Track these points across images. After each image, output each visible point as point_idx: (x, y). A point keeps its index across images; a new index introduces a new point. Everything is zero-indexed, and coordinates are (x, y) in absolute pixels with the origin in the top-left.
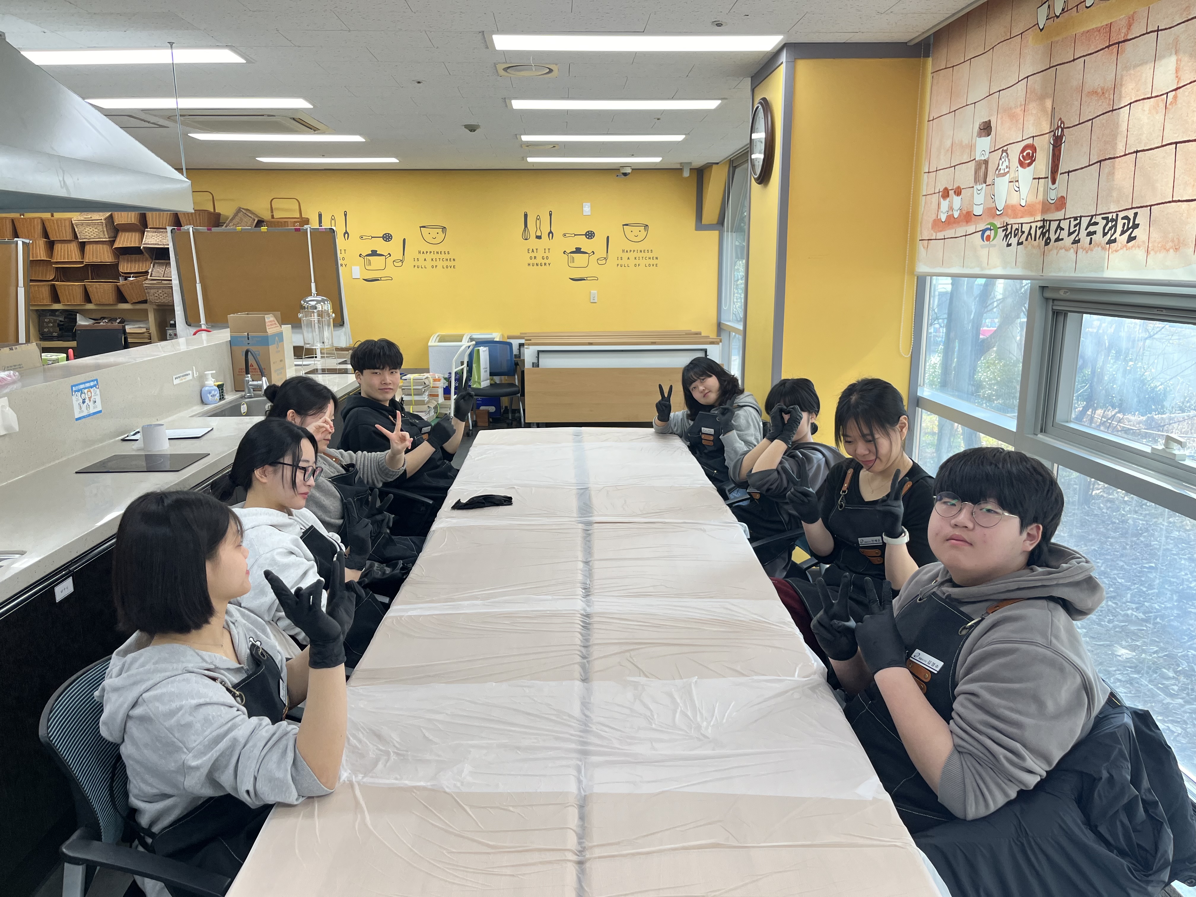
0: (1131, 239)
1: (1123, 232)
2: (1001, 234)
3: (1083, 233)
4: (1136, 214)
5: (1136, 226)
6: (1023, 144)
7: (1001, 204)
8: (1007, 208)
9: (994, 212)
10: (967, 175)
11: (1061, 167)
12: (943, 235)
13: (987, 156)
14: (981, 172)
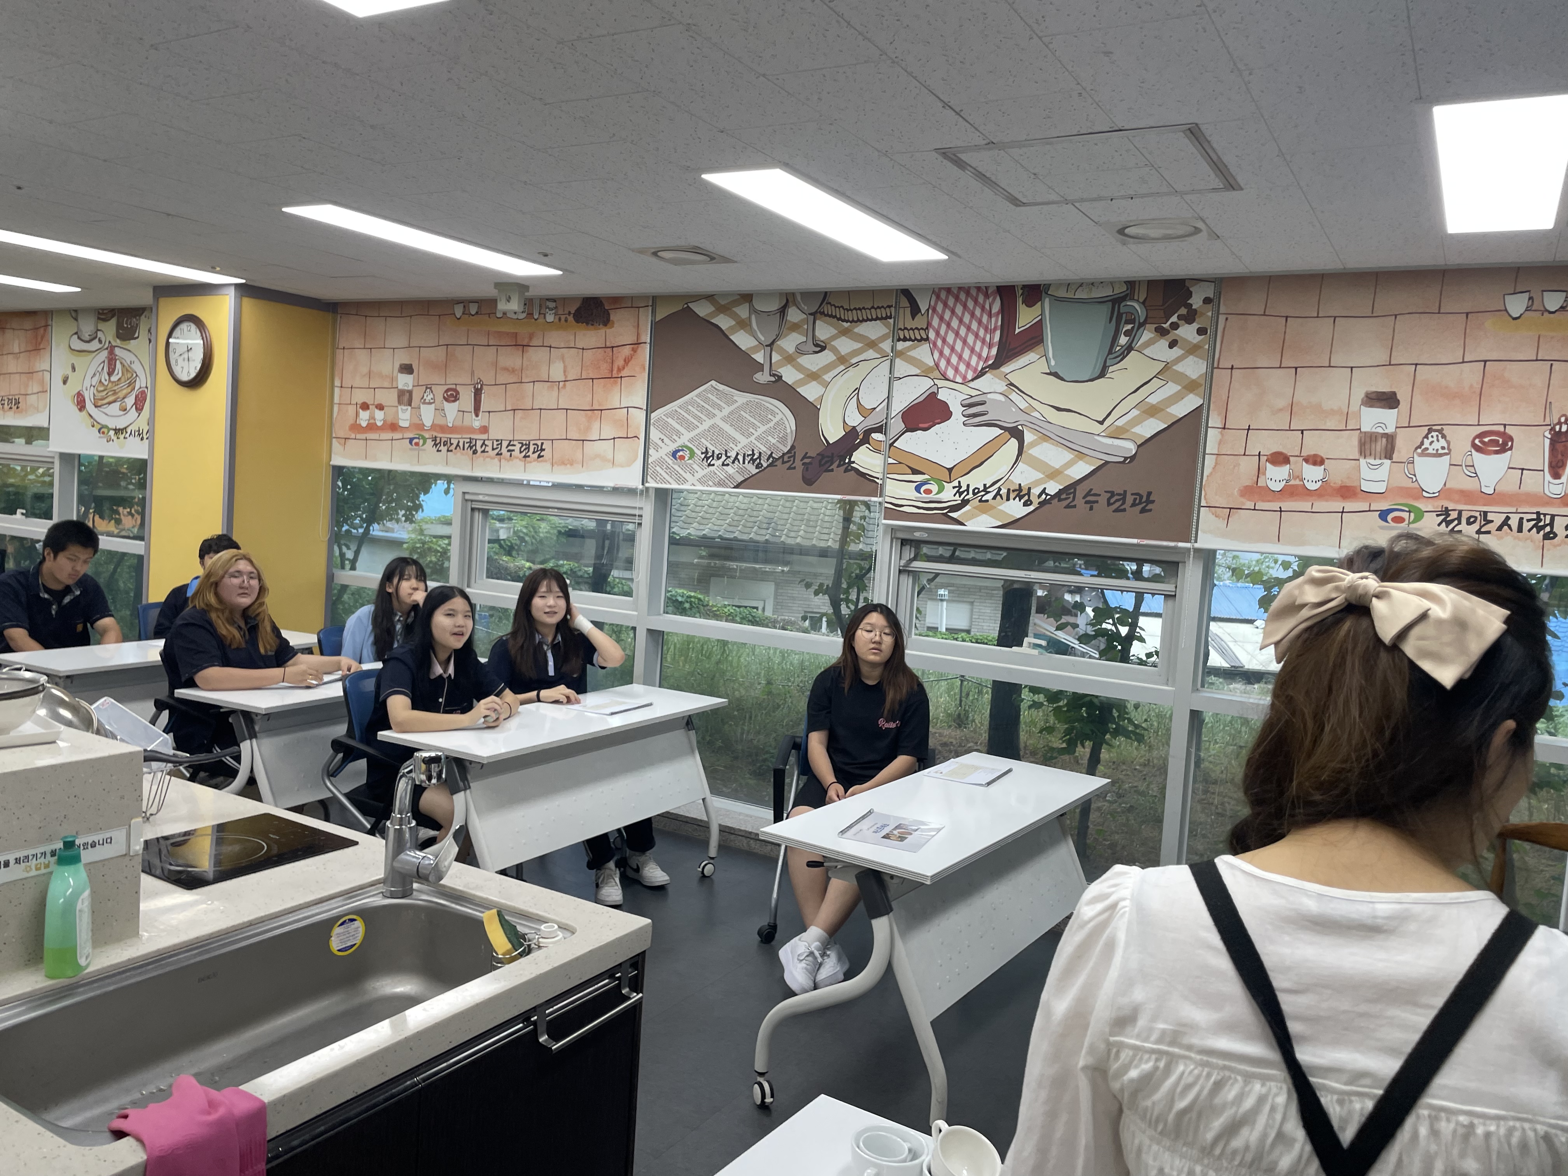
0: (539, 456)
1: (534, 452)
2: (430, 443)
3: (504, 450)
4: (542, 444)
5: (542, 450)
6: (446, 387)
7: (428, 422)
8: (434, 427)
9: (421, 426)
10: (389, 398)
11: (484, 407)
12: (363, 436)
13: (410, 388)
14: (405, 397)
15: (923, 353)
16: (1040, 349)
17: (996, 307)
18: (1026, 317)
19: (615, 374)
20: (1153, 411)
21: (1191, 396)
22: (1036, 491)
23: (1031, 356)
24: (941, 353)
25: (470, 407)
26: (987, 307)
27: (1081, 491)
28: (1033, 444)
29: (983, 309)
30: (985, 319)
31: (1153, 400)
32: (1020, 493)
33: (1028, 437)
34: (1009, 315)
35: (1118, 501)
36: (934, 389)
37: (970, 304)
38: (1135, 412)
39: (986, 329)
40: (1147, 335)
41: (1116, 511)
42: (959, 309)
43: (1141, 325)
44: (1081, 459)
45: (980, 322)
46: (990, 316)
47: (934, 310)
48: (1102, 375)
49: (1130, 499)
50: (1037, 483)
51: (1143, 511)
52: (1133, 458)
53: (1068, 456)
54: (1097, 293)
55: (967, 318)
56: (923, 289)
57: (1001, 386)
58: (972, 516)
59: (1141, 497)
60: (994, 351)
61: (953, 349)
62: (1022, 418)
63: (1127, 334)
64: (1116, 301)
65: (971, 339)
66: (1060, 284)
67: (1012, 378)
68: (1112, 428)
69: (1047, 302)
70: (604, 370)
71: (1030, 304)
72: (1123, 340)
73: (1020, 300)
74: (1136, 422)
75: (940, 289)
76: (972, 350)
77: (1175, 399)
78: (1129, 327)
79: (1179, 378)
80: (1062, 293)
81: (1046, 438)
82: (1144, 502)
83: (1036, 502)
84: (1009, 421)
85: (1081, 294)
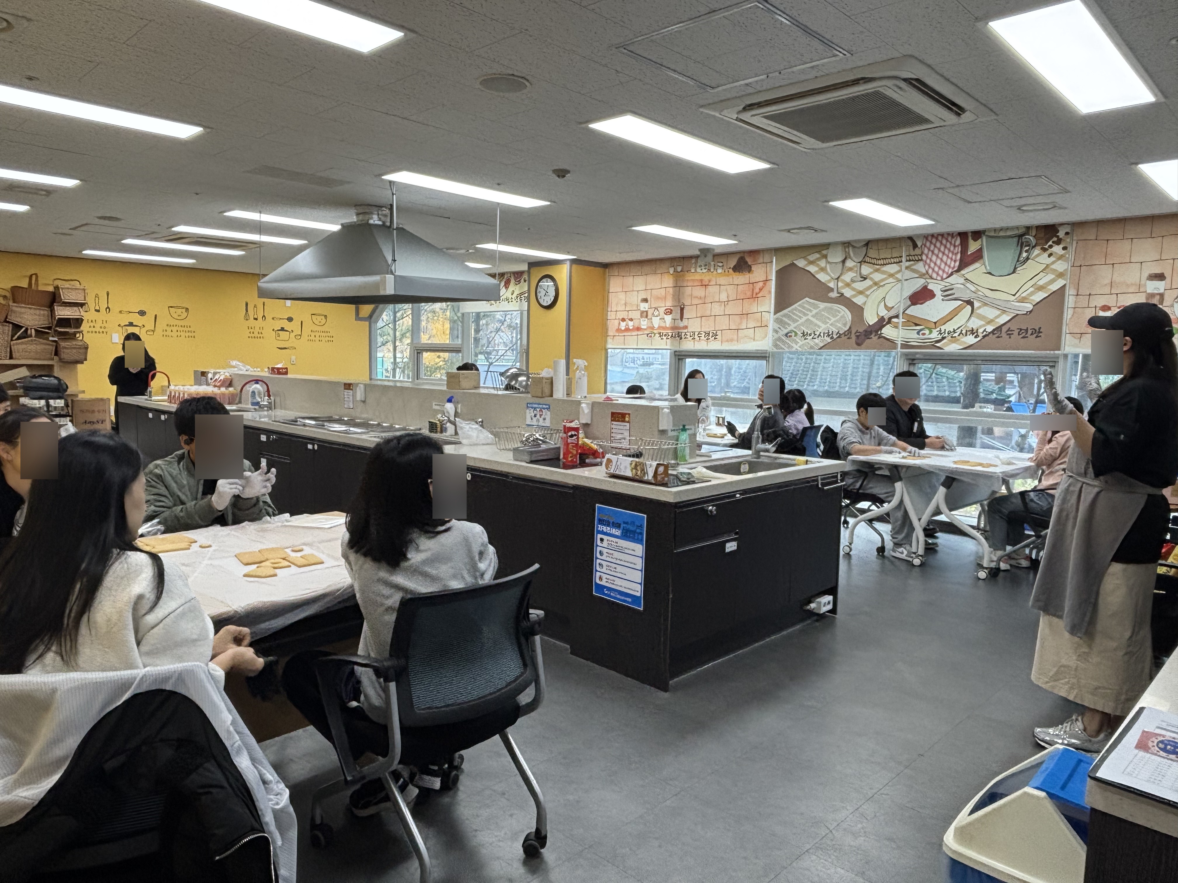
0: (715, 339)
1: (712, 337)
2: (657, 335)
3: (696, 336)
4: (716, 332)
5: (717, 335)
6: (665, 308)
7: (656, 326)
8: (660, 327)
9: (653, 328)
10: (636, 315)
11: (685, 317)
12: (623, 334)
13: (647, 309)
14: (644, 314)
15: (920, 267)
16: (981, 261)
17: (958, 242)
18: (973, 246)
19: (754, 296)
20: (1041, 288)
21: (1060, 280)
22: (981, 330)
23: (977, 265)
24: (929, 267)
25: (679, 317)
26: (953, 242)
27: (1004, 329)
28: (979, 308)
29: (951, 243)
30: (952, 248)
31: (1041, 283)
32: (972, 332)
33: (976, 304)
34: (964, 246)
35: (1023, 332)
36: (926, 284)
37: (944, 242)
38: (1032, 289)
39: (953, 253)
40: (1037, 251)
41: (1023, 337)
42: (938, 244)
43: (1033, 247)
44: (1003, 313)
45: (949, 250)
46: (955, 246)
47: (925, 246)
48: (1014, 272)
49: (1030, 332)
50: (981, 327)
51: (1037, 337)
52: (1031, 312)
53: (998, 312)
54: (1009, 233)
55: (942, 249)
56: (919, 236)
57: (962, 280)
58: (947, 345)
59: (1036, 330)
60: (957, 264)
61: (935, 264)
62: (974, 295)
63: (1026, 251)
64: (1020, 236)
65: (945, 258)
66: (990, 230)
67: (967, 276)
68: (1020, 298)
69: (984, 238)
70: (749, 294)
71: (975, 240)
72: (1025, 255)
73: (970, 238)
74: (1032, 293)
75: (928, 235)
76: (946, 264)
77: (1052, 281)
78: (1027, 248)
79: (1054, 271)
80: (992, 234)
81: (986, 304)
82: (1037, 333)
83: (981, 335)
84: (966, 297)
85: (1002, 234)
